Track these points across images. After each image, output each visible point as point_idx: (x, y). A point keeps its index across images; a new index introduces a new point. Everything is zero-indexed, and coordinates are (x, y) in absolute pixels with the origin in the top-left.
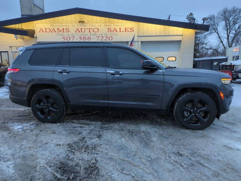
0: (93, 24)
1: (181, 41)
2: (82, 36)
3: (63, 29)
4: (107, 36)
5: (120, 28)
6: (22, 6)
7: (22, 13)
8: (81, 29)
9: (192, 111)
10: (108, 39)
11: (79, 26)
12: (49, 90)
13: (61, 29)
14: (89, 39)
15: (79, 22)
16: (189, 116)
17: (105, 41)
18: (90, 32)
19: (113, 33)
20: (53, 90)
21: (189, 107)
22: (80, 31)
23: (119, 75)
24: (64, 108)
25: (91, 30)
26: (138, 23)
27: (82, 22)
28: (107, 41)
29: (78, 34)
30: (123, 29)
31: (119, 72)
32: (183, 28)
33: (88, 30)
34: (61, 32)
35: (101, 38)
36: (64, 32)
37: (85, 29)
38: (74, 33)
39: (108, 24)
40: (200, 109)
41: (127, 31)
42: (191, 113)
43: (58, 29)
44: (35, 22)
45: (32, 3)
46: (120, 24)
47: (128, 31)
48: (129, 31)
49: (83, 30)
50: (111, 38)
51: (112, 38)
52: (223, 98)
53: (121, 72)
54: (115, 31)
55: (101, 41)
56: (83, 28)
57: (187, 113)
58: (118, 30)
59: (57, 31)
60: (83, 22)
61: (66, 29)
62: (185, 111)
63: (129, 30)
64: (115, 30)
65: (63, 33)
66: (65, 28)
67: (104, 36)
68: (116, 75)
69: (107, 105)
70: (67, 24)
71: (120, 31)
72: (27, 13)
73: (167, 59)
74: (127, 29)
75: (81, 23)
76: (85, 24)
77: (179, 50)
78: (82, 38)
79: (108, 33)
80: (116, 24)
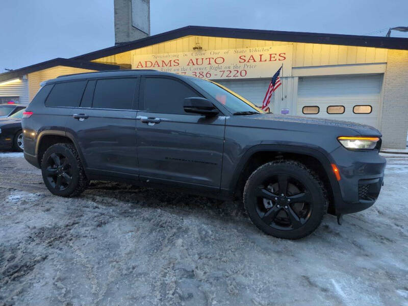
0: (215, 51)
1: (382, 74)
2: (198, 72)
3: (170, 61)
4: (238, 69)
5: (261, 55)
6: (117, 30)
7: (116, 40)
8: (197, 59)
9: (276, 199)
10: (239, 74)
11: (194, 54)
12: (62, 145)
13: (167, 61)
14: (208, 75)
15: (195, 48)
16: (271, 208)
17: (234, 78)
18: (210, 64)
19: (248, 64)
20: (68, 146)
21: (272, 191)
22: (195, 63)
23: (153, 124)
24: (80, 174)
25: (212, 61)
26: (295, 43)
27: (198, 48)
28: (237, 78)
29: (192, 69)
30: (266, 56)
31: (154, 118)
32: (387, 50)
33: (208, 60)
34: (167, 66)
35: (226, 73)
36: (171, 66)
37: (202, 59)
38: (186, 67)
39: (239, 50)
40: (292, 197)
41: (272, 59)
42: (274, 203)
43: (163, 61)
44: (133, 52)
45: (130, 25)
46: (260, 49)
47: (276, 60)
48: (278, 60)
49: (200, 61)
50: (243, 73)
51: (246, 73)
52: (339, 178)
53: (157, 119)
54: (251, 61)
55: (227, 78)
56: (200, 57)
57: (269, 203)
58: (257, 58)
59: (161, 65)
60: (201, 48)
61: (174, 61)
62: (265, 198)
63: (277, 57)
64: (252, 58)
65: (170, 68)
66: (173, 59)
67: (232, 69)
68: (150, 124)
69: (137, 175)
70: (175, 54)
71: (261, 61)
72: (124, 39)
73: (352, 110)
74: (272, 56)
75: (196, 50)
76: (203, 52)
77: (379, 93)
78: (198, 74)
79: (239, 65)
80: (254, 49)
